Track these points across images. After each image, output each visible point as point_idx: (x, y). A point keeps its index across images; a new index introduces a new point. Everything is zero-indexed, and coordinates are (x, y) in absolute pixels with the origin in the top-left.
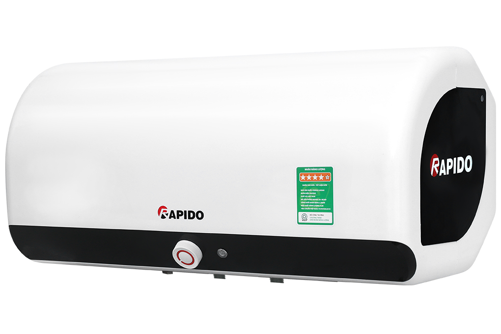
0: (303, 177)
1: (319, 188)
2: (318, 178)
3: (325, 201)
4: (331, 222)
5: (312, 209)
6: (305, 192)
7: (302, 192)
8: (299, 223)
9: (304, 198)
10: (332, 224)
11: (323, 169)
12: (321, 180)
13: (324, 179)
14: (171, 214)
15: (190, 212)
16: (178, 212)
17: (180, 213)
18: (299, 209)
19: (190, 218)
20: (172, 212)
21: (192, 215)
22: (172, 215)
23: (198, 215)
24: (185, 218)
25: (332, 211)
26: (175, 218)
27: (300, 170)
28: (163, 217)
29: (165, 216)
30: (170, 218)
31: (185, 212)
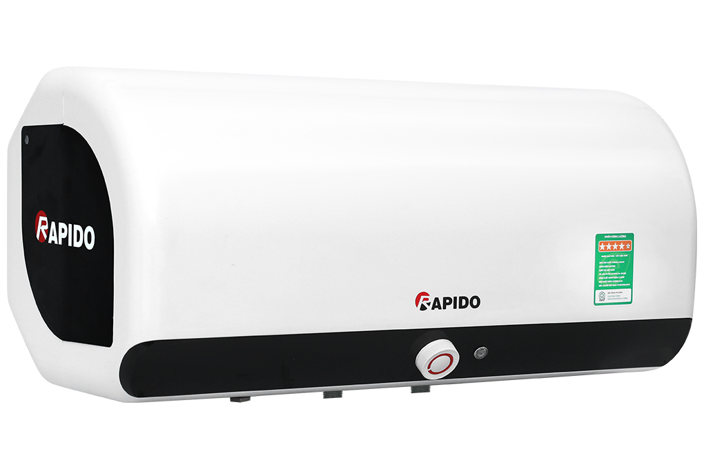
0: (602, 247)
1: (619, 259)
2: (618, 247)
3: (625, 275)
4: (630, 301)
5: (610, 285)
6: (604, 265)
7: (601, 265)
8: (595, 304)
9: (602, 272)
10: (630, 303)
11: (624, 236)
12: (622, 249)
13: (625, 247)
14: (434, 303)
15: (461, 298)
16: (445, 299)
17: (448, 301)
18: (597, 287)
19: (461, 307)
20: (437, 300)
21: (464, 302)
22: (437, 305)
23: (474, 302)
24: (455, 307)
25: (631, 287)
26: (440, 308)
27: (600, 238)
28: (423, 308)
29: (426, 306)
30: (433, 309)
31: (455, 298)
